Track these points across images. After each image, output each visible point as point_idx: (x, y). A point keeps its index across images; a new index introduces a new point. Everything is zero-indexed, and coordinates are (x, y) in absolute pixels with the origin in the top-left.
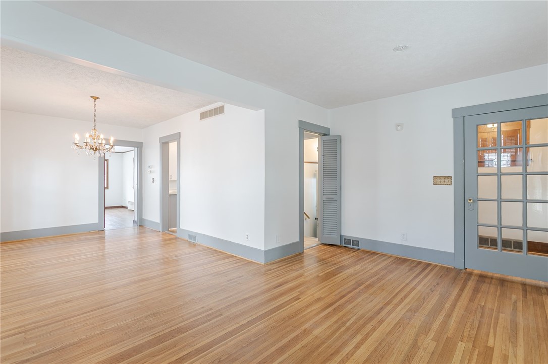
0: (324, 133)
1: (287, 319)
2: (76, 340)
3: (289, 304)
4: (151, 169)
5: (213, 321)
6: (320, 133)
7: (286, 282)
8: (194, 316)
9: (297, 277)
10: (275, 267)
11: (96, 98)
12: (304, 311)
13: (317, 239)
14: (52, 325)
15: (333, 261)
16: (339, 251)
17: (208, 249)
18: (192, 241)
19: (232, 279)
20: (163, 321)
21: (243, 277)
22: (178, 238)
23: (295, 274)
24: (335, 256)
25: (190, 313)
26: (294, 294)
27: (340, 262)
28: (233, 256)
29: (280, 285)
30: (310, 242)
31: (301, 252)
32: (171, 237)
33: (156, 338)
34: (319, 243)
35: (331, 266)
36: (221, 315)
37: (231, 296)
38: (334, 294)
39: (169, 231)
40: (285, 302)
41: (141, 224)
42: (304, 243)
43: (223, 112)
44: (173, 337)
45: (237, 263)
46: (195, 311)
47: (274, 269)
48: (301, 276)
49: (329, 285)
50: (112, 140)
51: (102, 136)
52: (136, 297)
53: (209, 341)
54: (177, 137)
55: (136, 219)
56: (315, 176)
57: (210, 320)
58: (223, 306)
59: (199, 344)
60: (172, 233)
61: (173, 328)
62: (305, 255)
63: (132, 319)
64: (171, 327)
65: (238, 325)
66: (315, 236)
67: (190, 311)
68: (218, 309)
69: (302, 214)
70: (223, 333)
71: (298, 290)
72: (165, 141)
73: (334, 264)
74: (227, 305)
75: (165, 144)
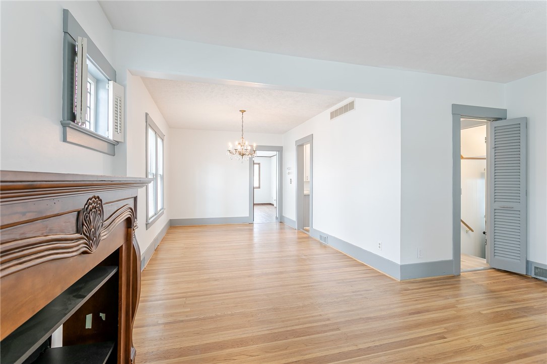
0: (496, 117)
1: (421, 361)
2: (214, 315)
3: (427, 341)
4: (289, 171)
5: (328, 334)
6: (488, 118)
7: (427, 311)
8: (310, 322)
9: (445, 308)
10: (415, 288)
11: (243, 111)
12: (450, 357)
13: (484, 261)
14: (202, 297)
15: (510, 296)
16: (523, 283)
17: (337, 252)
18: (323, 242)
19: (358, 291)
20: (281, 318)
21: (371, 291)
22: (311, 238)
23: (442, 302)
24: (514, 289)
25: (307, 317)
26: (438, 329)
27: (524, 300)
28: (363, 265)
29: (418, 312)
30: (470, 263)
31: (456, 274)
32: (305, 235)
33: (271, 333)
34: (488, 266)
35: (505, 303)
36: (338, 329)
37: (353, 310)
38: (506, 346)
39: (303, 229)
40: (422, 337)
41: (281, 221)
42: (461, 263)
43: (353, 108)
44: (286, 338)
45: (366, 273)
46: (312, 317)
47: (412, 290)
48: (452, 306)
49: (498, 330)
50: (255, 145)
51: (247, 143)
52: (264, 288)
53: (320, 355)
54: (310, 139)
55: (277, 216)
56: (482, 175)
57: (325, 332)
58: (343, 320)
59: (310, 355)
60: (306, 232)
61: (289, 329)
62: (461, 279)
63: (256, 309)
64: (287, 327)
65: (355, 348)
66: (483, 255)
67: (307, 316)
68: (335, 321)
69: (457, 221)
70: (337, 351)
71: (445, 325)
72: (300, 143)
73: (512, 302)
74: (347, 319)
75: (300, 147)
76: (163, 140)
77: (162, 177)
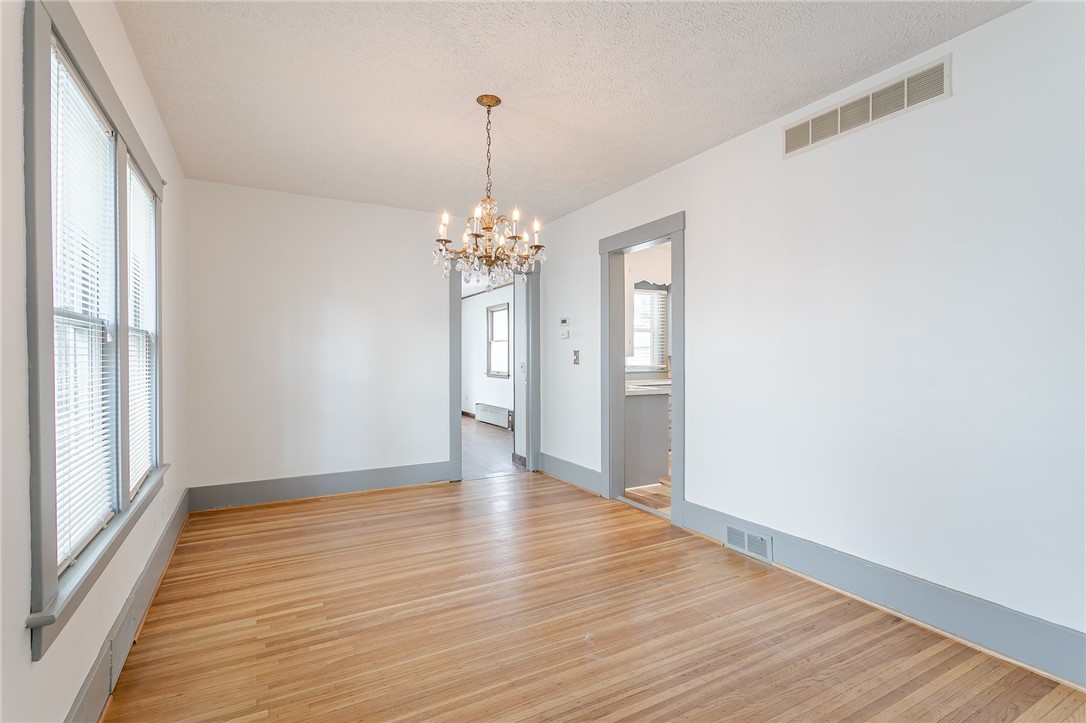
4: (567, 328)
11: (490, 102)
18: (746, 551)
39: (625, 495)
41: (537, 467)
43: (941, 91)
55: (522, 451)
75: (615, 256)
76: (155, 196)
77: (154, 344)
